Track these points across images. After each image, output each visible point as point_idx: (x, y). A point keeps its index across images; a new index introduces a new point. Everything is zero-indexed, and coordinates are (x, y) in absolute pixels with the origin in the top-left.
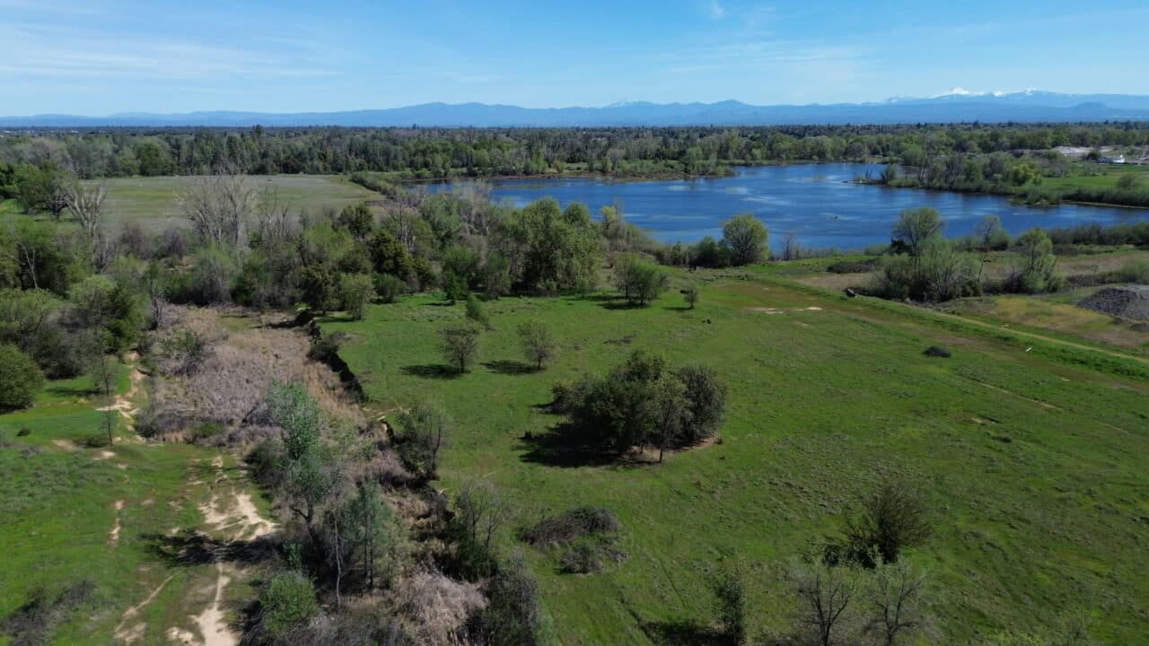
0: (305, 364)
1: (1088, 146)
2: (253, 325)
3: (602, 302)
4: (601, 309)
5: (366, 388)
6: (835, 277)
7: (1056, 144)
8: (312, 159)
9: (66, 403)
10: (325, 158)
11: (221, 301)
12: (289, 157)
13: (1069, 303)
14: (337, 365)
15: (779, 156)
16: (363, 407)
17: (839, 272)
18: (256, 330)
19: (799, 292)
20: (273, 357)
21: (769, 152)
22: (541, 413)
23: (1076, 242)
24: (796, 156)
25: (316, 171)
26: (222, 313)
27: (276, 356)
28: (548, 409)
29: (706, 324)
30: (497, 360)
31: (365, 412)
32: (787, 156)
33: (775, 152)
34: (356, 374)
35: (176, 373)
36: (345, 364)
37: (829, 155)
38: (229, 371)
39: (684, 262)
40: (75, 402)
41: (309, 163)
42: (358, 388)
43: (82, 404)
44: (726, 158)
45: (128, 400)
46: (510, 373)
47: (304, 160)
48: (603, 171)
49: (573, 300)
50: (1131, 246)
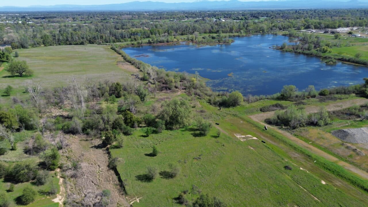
0: (108, 171)
1: (349, 27)
2: (90, 147)
3: (193, 132)
4: (192, 137)
5: (127, 188)
6: (262, 114)
7: (339, 27)
8: (98, 39)
9: (44, 198)
10: (102, 37)
11: (79, 133)
12: (91, 38)
13: (330, 132)
14: (117, 174)
15: (249, 31)
16: (126, 196)
17: (263, 112)
18: (92, 149)
19: (251, 125)
20: (98, 167)
21: (246, 30)
22: (176, 203)
23: (337, 93)
24: (255, 31)
25: (100, 44)
26: (80, 139)
27: (99, 166)
28: (178, 201)
29: (223, 146)
30: (162, 171)
31: (126, 199)
32: (252, 31)
33: (248, 30)
34: (123, 180)
35: (71, 177)
36: (119, 175)
37: (265, 31)
38: (86, 176)
39: (217, 105)
40: (46, 198)
41: (97, 40)
42: (124, 187)
43: (48, 198)
44: (232, 33)
45: (61, 195)
46: (166, 178)
47: (96, 39)
48: (192, 40)
49: (184, 131)
50: (354, 95)
